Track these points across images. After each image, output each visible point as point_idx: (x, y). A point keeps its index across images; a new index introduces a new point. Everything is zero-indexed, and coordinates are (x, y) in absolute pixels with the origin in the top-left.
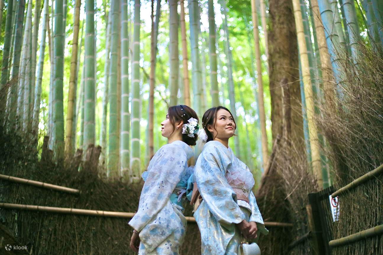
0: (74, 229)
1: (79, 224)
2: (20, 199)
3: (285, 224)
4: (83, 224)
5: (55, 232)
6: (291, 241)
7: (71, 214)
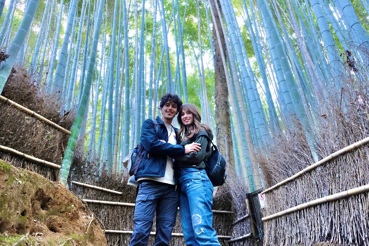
0: (119, 214)
1: (121, 211)
2: (89, 197)
3: (229, 212)
4: (124, 211)
5: (108, 215)
6: (232, 221)
7: (117, 205)
